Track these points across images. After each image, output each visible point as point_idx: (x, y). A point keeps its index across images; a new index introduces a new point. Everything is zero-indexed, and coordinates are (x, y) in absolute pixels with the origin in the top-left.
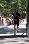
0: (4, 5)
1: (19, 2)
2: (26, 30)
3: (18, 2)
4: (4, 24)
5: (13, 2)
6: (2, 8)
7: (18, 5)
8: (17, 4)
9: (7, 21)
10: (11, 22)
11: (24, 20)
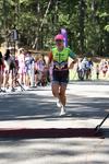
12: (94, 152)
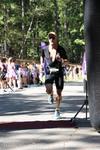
0: (10, 16)
1: (60, 8)
2: (86, 102)
3: (56, 8)
4: (9, 83)
5: (41, 9)
6: (3, 26)
7: (57, 18)
8: (54, 14)
9: (19, 72)
10: (35, 76)
11: (77, 69)
12: (70, 140)
